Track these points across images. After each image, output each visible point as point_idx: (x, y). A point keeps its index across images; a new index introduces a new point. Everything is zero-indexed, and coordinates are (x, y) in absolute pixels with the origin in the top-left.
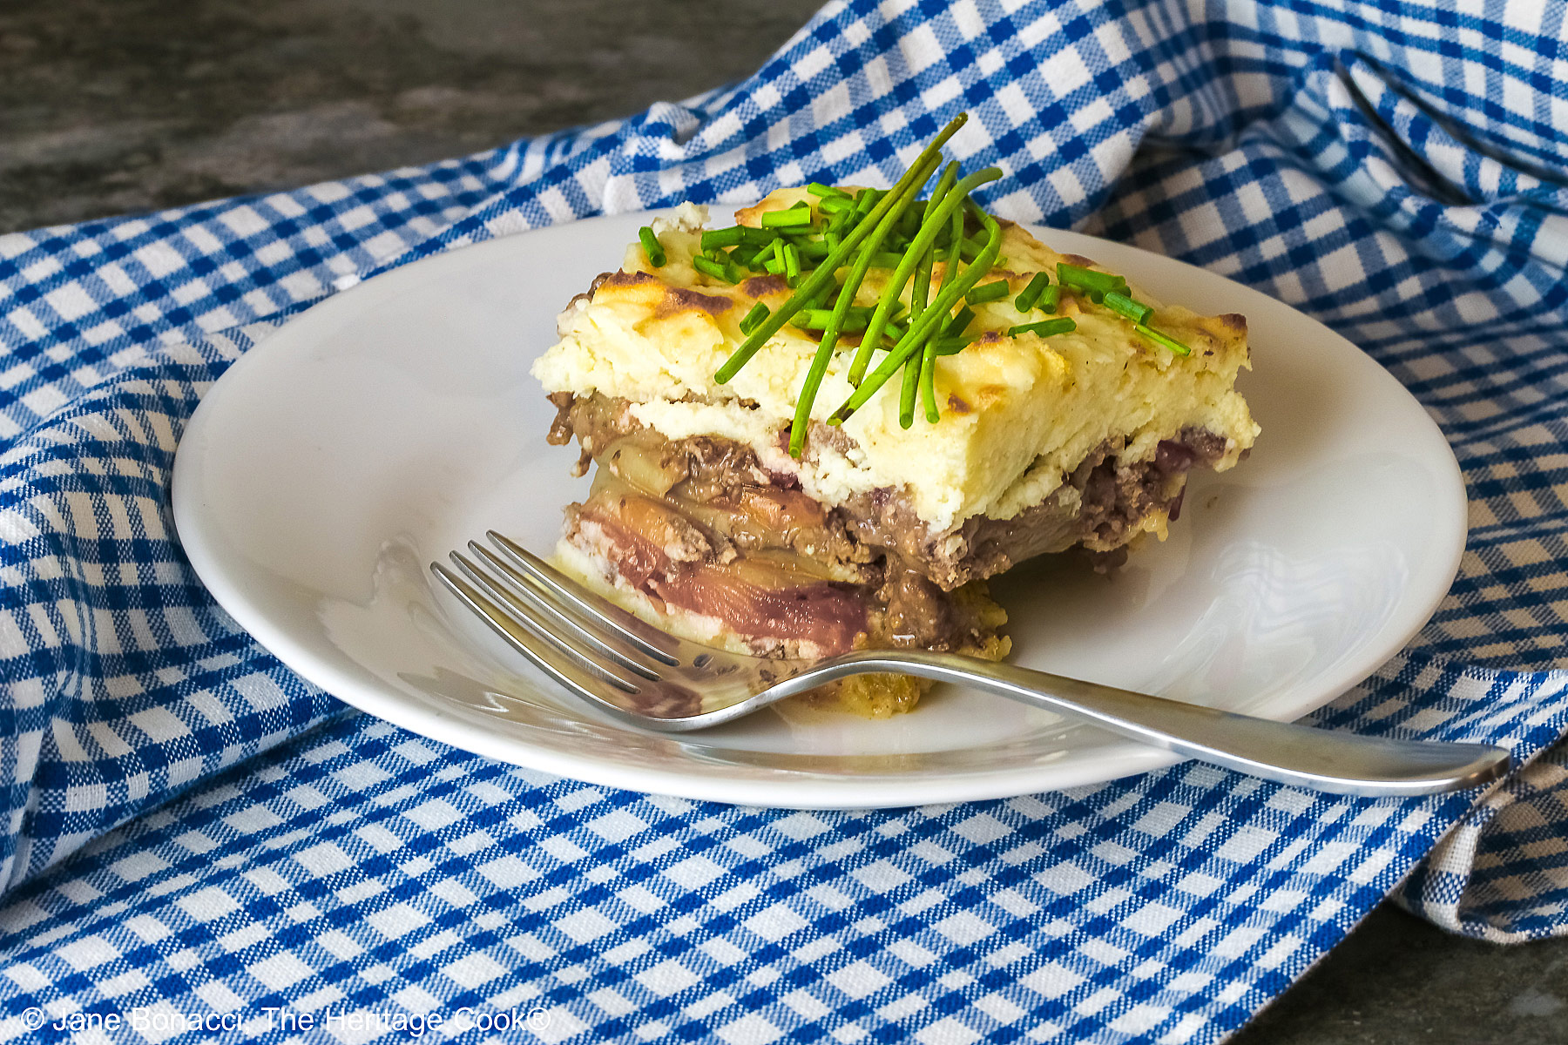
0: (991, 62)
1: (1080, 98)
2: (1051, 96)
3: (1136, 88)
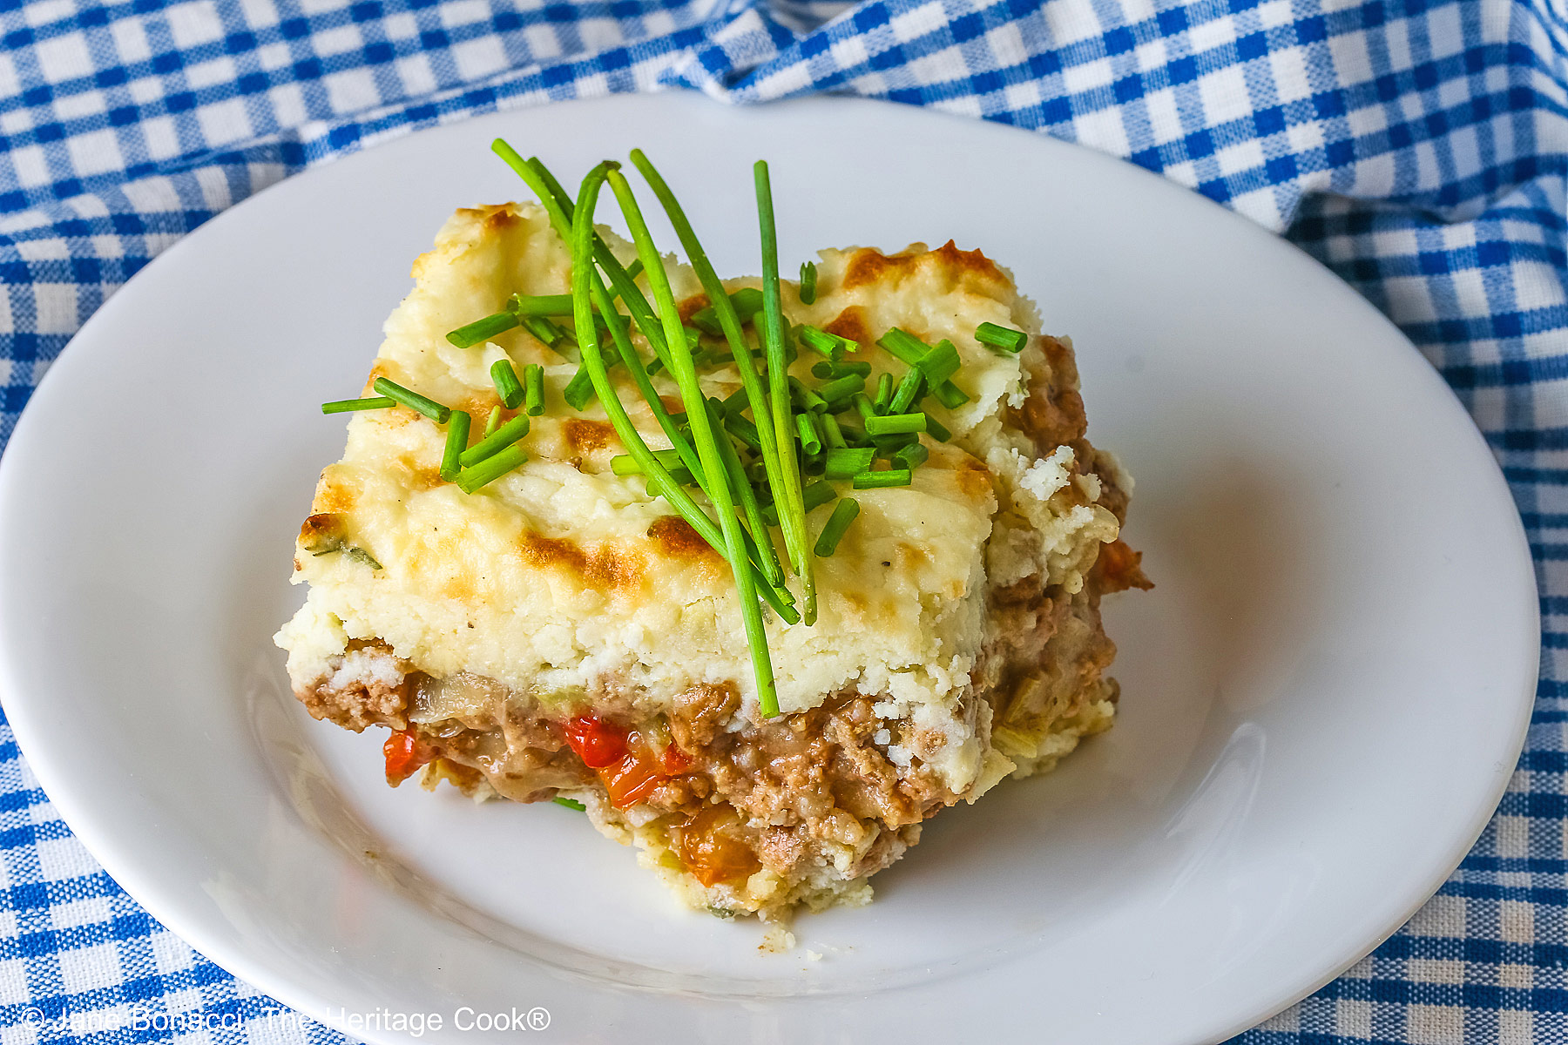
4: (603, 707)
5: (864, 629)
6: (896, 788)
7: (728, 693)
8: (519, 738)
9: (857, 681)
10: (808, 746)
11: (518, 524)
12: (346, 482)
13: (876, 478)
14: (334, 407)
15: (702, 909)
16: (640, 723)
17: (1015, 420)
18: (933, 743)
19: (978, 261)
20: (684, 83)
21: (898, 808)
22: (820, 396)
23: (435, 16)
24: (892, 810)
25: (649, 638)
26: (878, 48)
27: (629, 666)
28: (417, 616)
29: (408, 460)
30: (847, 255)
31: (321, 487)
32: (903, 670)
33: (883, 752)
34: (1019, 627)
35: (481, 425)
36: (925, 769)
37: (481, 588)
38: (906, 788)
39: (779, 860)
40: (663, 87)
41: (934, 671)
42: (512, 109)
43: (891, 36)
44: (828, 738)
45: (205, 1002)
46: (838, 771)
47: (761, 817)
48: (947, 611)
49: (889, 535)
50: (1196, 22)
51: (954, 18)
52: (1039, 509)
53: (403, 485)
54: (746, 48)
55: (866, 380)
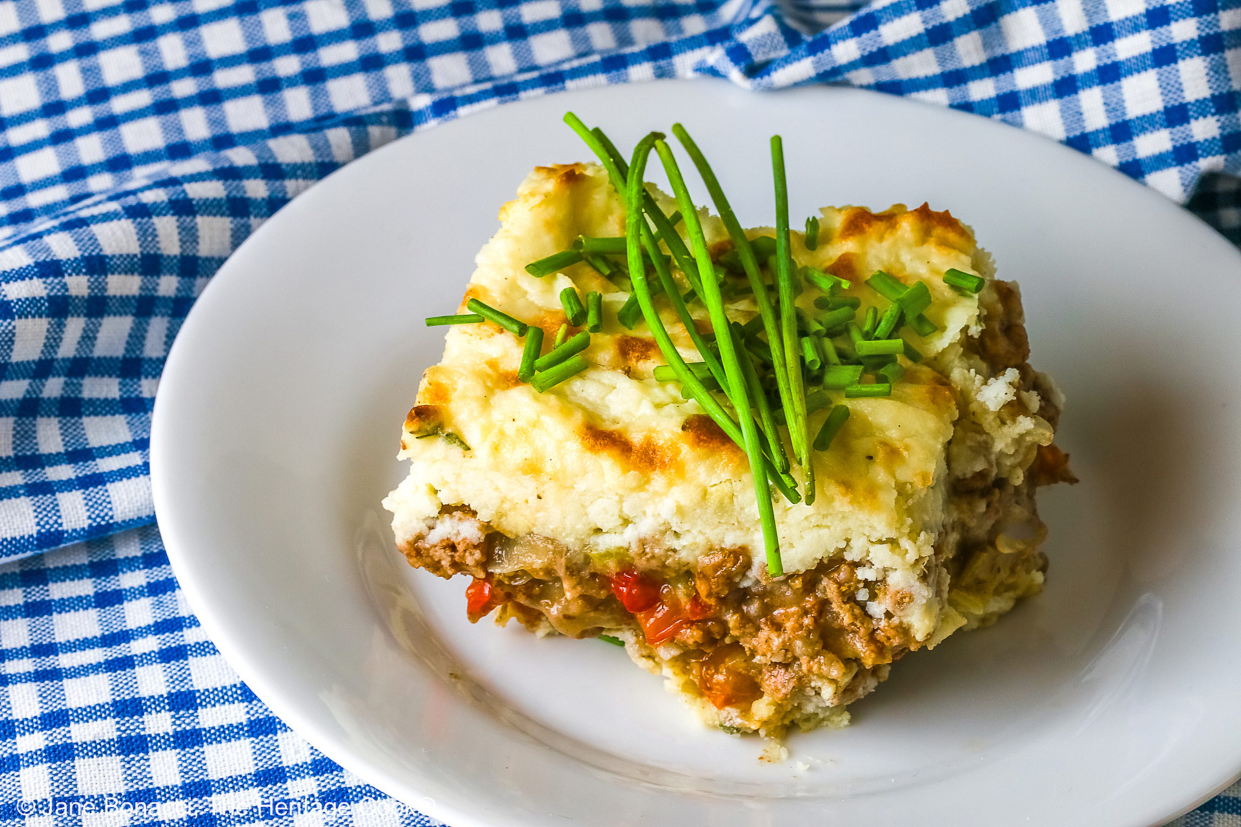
4: (642, 564)
5: (851, 508)
6: (872, 637)
7: (741, 556)
8: (574, 587)
9: (844, 550)
10: (803, 600)
11: (579, 418)
12: (443, 380)
13: (864, 389)
14: (435, 321)
15: (715, 727)
16: (671, 578)
17: (972, 347)
18: (903, 600)
19: (946, 220)
20: (713, 72)
21: (873, 651)
22: (821, 323)
23: (516, 13)
24: (868, 652)
25: (680, 511)
26: (869, 49)
27: (664, 533)
28: (497, 489)
29: (493, 364)
30: (843, 212)
31: (424, 384)
32: (880, 542)
33: (863, 606)
34: (972, 511)
35: (552, 339)
36: (895, 621)
37: (548, 467)
38: (880, 635)
39: (777, 690)
40: (698, 75)
41: (905, 543)
42: (578, 89)
43: (879, 40)
44: (819, 594)
45: (320, 788)
46: (826, 620)
47: (764, 655)
48: (916, 497)
49: (873, 435)
50: (1120, 35)
51: (930, 27)
52: (991, 417)
53: (489, 384)
54: (764, 46)
55: (856, 312)
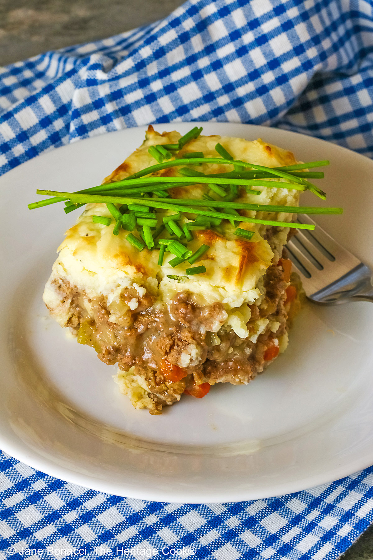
0: (248, 38)
1: (286, 57)
2: (274, 55)
3: (312, 53)
26: (155, 49)
43: (159, 44)
51: (180, 34)
